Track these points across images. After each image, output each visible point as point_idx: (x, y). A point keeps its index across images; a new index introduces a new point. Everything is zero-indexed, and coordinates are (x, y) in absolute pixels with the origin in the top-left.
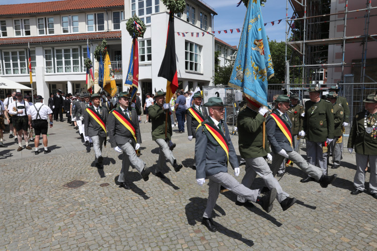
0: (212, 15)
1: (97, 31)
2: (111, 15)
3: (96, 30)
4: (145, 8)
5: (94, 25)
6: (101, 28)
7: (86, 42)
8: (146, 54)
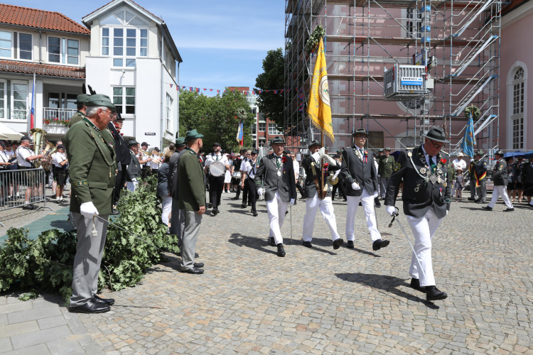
0: (177, 62)
1: (19, 59)
2: (46, 40)
3: (16, 57)
4: (125, 46)
5: (13, 49)
6: (26, 54)
7: (33, 76)
8: (124, 105)
